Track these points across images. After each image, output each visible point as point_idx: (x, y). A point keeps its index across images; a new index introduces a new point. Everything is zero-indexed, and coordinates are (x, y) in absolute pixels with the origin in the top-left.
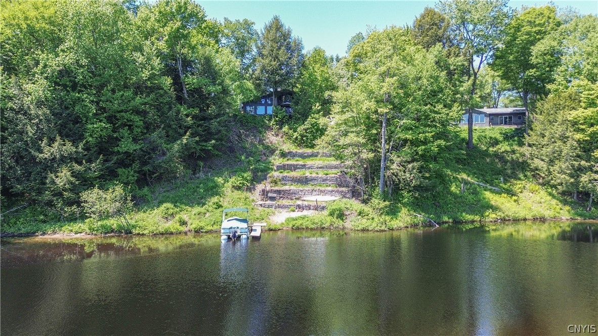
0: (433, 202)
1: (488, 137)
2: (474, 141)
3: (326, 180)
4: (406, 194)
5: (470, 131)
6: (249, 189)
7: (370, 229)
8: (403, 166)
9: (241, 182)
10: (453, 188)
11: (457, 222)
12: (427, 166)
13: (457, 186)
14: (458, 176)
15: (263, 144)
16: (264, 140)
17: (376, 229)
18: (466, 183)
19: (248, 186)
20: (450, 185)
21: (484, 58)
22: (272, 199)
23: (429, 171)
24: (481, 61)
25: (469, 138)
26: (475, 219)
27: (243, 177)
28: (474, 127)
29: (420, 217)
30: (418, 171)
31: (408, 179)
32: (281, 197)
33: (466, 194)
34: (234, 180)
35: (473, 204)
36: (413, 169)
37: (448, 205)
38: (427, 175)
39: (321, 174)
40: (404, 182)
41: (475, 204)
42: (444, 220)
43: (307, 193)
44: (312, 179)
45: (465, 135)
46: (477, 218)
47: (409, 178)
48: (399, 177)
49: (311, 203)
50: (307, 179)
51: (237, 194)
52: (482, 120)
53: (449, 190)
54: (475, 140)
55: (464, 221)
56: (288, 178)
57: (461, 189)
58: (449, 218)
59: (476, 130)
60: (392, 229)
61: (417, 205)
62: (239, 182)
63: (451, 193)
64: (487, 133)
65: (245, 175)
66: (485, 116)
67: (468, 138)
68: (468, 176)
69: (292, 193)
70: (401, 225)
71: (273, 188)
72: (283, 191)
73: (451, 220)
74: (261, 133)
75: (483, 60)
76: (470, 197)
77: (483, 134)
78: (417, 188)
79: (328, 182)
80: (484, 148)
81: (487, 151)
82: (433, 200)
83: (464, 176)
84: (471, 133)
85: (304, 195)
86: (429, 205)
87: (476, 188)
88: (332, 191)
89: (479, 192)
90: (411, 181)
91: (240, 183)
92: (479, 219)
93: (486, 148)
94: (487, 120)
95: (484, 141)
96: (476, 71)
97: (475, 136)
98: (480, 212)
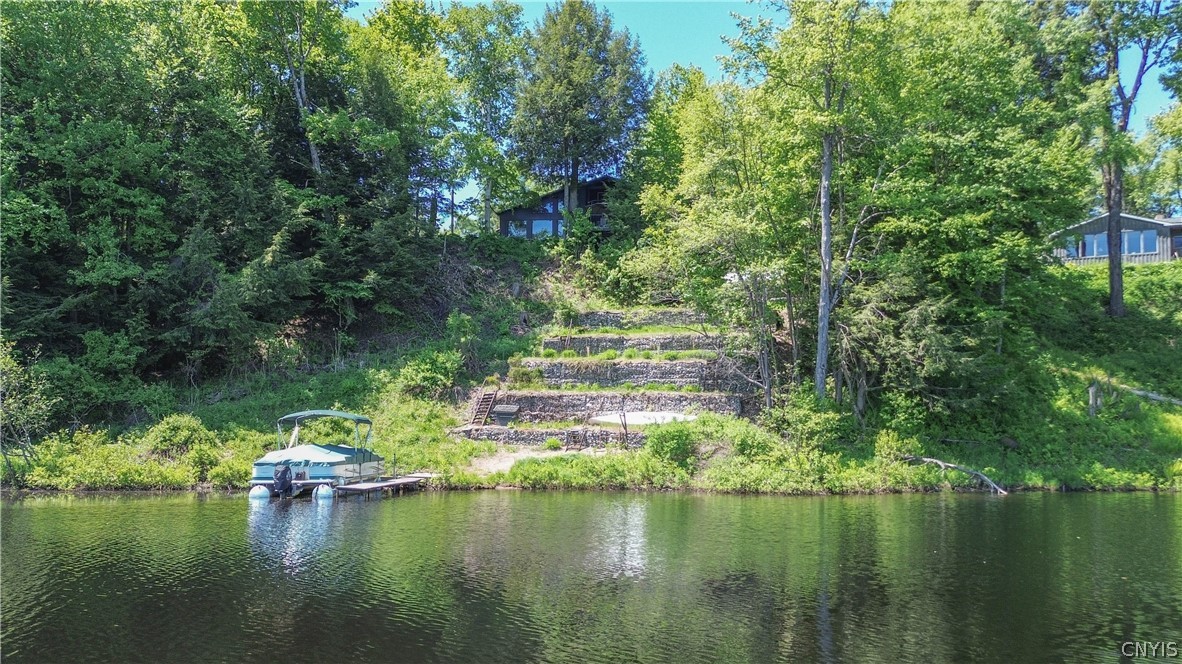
0: (997, 437)
1: (1168, 286)
2: (1126, 297)
3: (672, 372)
4: (901, 400)
5: (1116, 272)
6: (450, 396)
7: (762, 488)
8: (892, 315)
9: (428, 374)
10: (1062, 403)
11: (1072, 489)
12: (969, 315)
13: (1074, 397)
14: (1078, 374)
15: (528, 300)
16: (533, 291)
17: (782, 488)
18: (1103, 390)
19: (444, 385)
20: (1051, 395)
21: (1151, 58)
22: (504, 418)
23: (976, 328)
24: (1144, 64)
25: (1112, 287)
26: (1137, 484)
27: (433, 362)
28: (1125, 264)
29: (948, 472)
30: (939, 328)
31: (909, 357)
32: (536, 417)
33: (1103, 417)
34: (412, 372)
35: (1129, 446)
36: (924, 321)
37: (1044, 445)
38: (970, 342)
39: (658, 359)
40: (899, 365)
41: (1135, 444)
42: (1030, 484)
43: (608, 405)
44: (631, 373)
45: (1101, 282)
46: (1144, 480)
47: (913, 353)
48: (879, 351)
49: (610, 429)
50: (616, 370)
51: (412, 405)
52: (1150, 247)
53: (1050, 407)
54: (1132, 294)
55: (1098, 486)
56: (566, 368)
57: (1087, 403)
58: (1046, 479)
59: (1132, 269)
60: (843, 494)
61: (943, 442)
62: (422, 374)
63: (1057, 416)
64: (1167, 275)
65: (441, 358)
66: (1159, 234)
67: (1108, 291)
68: (1112, 375)
69: (567, 406)
70: (876, 480)
71: (514, 392)
72: (541, 398)
73: (1053, 485)
74: (526, 276)
75: (1149, 62)
76: (1117, 428)
77: (1155, 279)
78: (938, 384)
79: (676, 378)
80: (1156, 313)
81: (1168, 320)
82: (996, 433)
83: (1100, 375)
84: (1116, 277)
85: (601, 409)
86: (980, 443)
87: (1137, 405)
88: (681, 399)
89: (1146, 416)
90: (920, 362)
91: (425, 379)
92: (1150, 484)
93: (1163, 315)
94: (1163, 244)
95: (1159, 295)
96: (1128, 92)
97: (1130, 283)
98: (1152, 463)
